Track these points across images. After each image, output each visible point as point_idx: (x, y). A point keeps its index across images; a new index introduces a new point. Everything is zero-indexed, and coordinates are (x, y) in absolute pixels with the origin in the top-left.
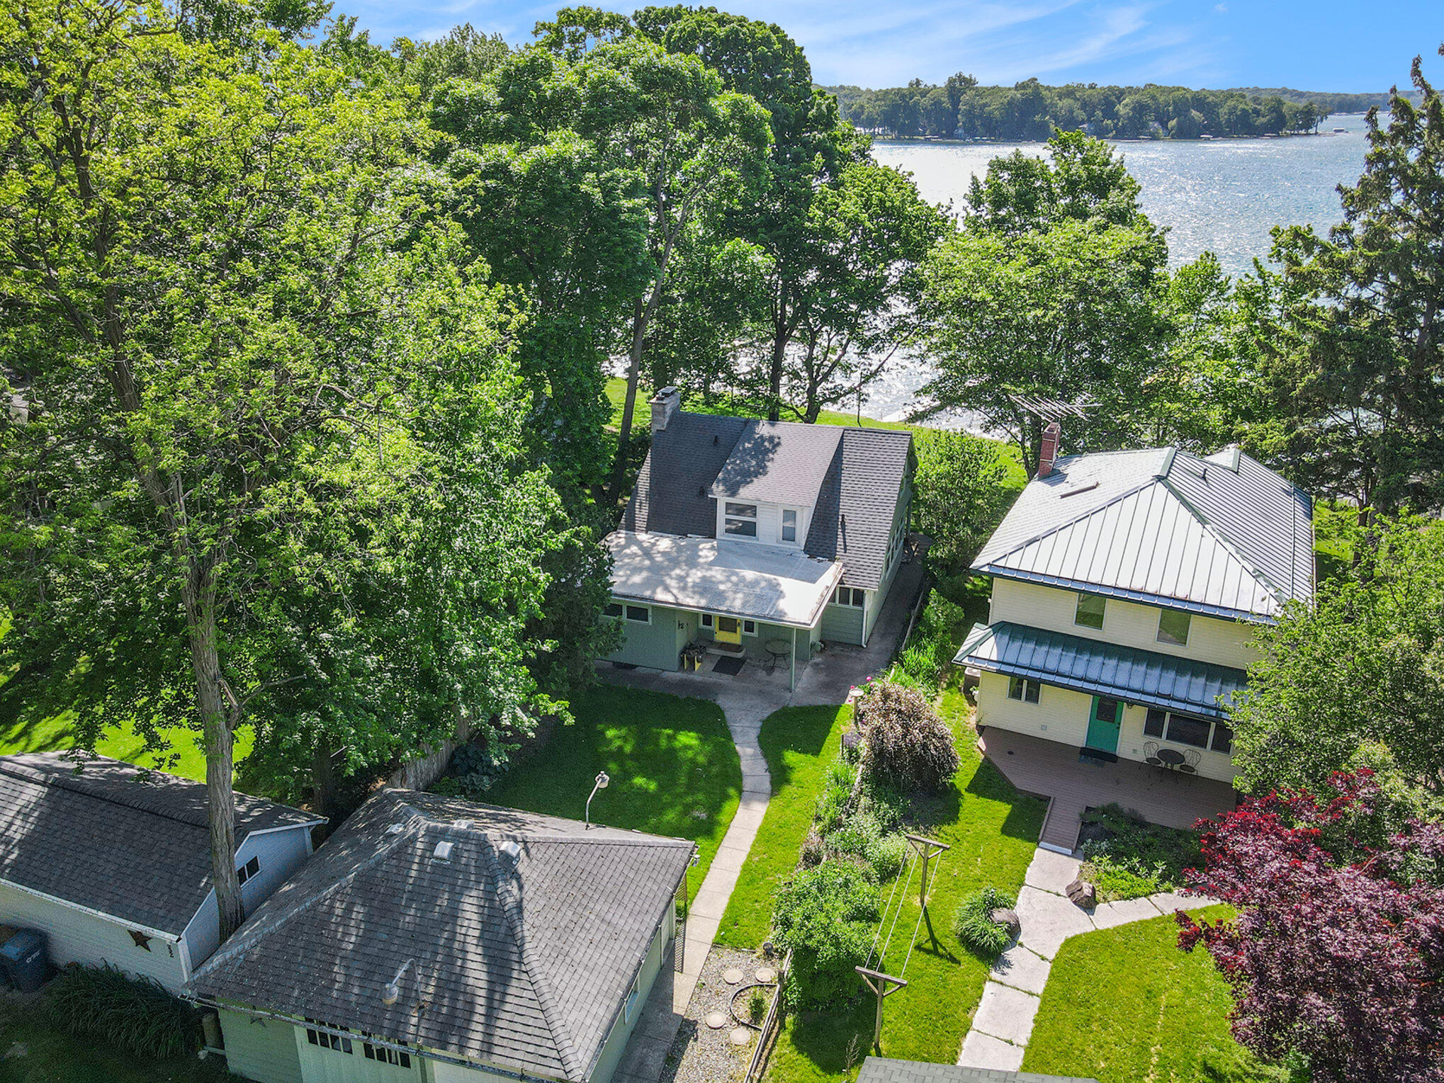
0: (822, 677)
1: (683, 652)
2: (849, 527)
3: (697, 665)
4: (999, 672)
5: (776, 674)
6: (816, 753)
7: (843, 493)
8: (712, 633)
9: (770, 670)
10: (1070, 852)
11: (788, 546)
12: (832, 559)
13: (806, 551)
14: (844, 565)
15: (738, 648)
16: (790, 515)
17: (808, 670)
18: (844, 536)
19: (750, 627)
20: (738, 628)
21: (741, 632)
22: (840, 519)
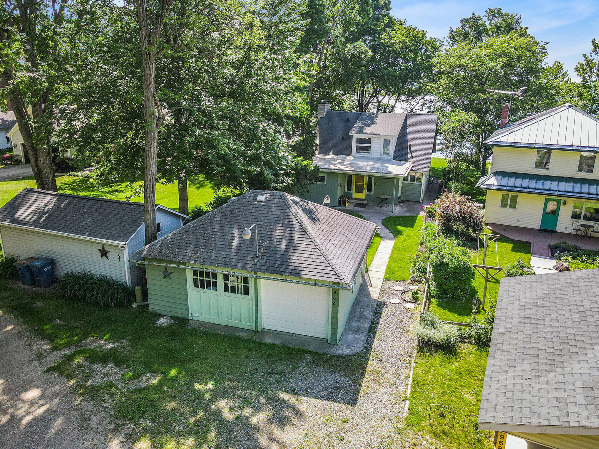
0: (405, 209)
1: (340, 198)
2: (413, 149)
3: (347, 204)
4: (499, 190)
5: (384, 208)
6: (413, 227)
7: (409, 137)
8: (352, 194)
9: (381, 207)
10: (548, 258)
11: (385, 157)
12: (407, 161)
13: (394, 158)
14: (412, 163)
15: (364, 200)
16: (386, 143)
17: (398, 207)
18: (411, 153)
19: (369, 190)
20: (364, 191)
21: (365, 193)
22: (409, 146)
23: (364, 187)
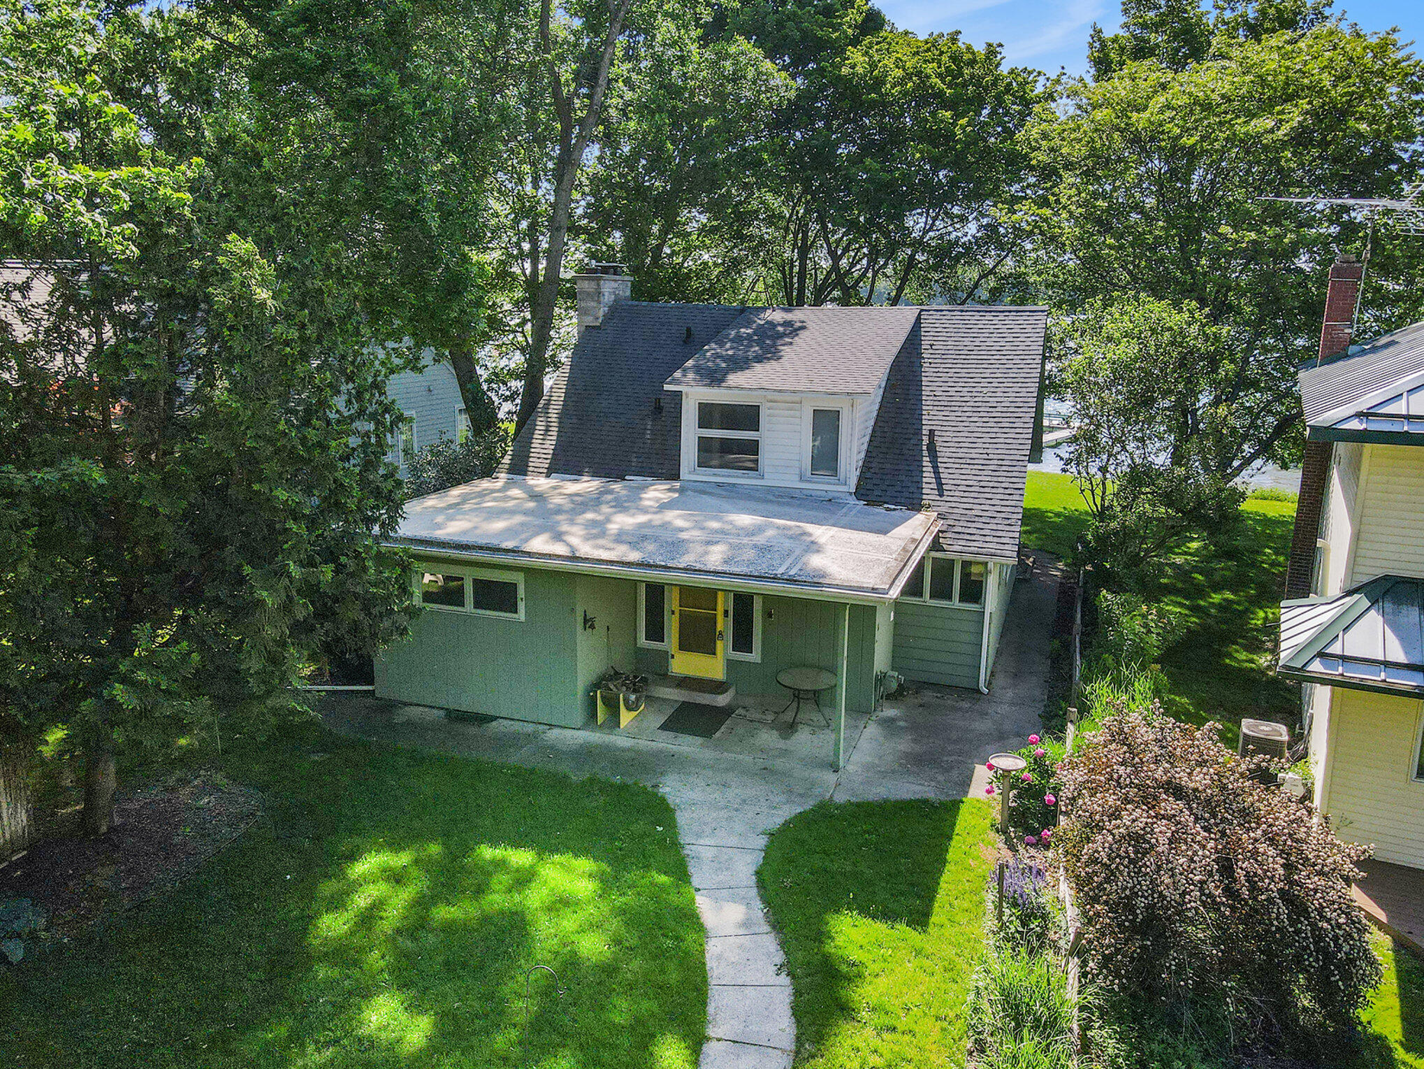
0: (904, 744)
1: (596, 685)
2: (944, 453)
3: (626, 717)
7: (928, 402)
9: (789, 729)
11: (823, 486)
12: (915, 505)
13: (860, 494)
14: (941, 516)
15: (717, 687)
16: (827, 420)
17: (872, 730)
18: (935, 468)
19: (742, 641)
20: (719, 644)
21: (725, 653)
22: (926, 440)
23: (719, 627)
